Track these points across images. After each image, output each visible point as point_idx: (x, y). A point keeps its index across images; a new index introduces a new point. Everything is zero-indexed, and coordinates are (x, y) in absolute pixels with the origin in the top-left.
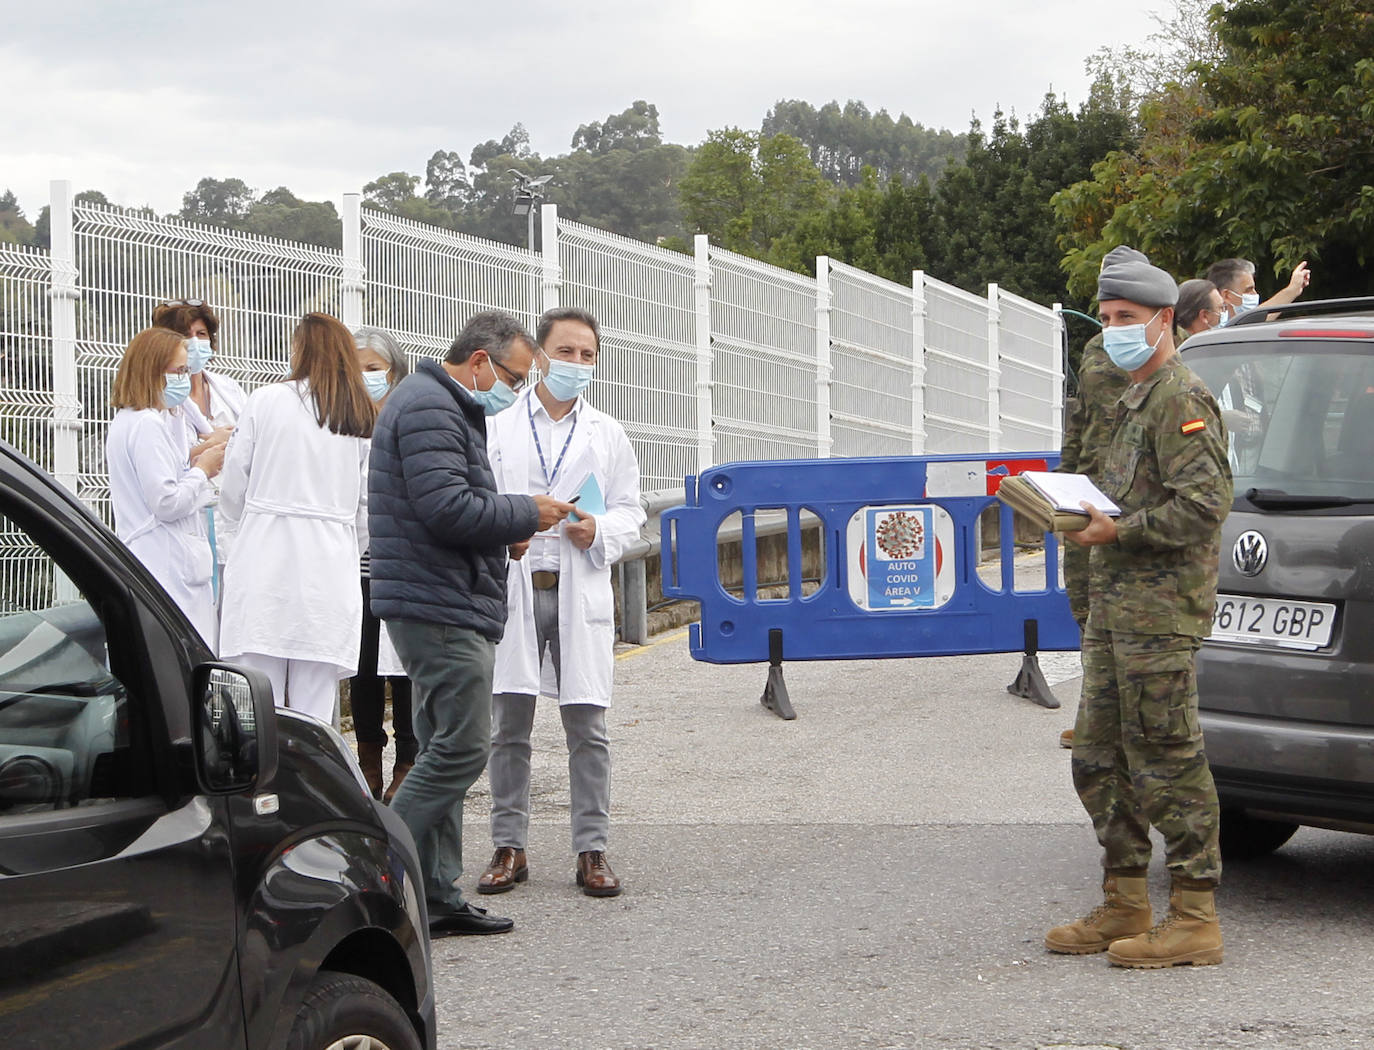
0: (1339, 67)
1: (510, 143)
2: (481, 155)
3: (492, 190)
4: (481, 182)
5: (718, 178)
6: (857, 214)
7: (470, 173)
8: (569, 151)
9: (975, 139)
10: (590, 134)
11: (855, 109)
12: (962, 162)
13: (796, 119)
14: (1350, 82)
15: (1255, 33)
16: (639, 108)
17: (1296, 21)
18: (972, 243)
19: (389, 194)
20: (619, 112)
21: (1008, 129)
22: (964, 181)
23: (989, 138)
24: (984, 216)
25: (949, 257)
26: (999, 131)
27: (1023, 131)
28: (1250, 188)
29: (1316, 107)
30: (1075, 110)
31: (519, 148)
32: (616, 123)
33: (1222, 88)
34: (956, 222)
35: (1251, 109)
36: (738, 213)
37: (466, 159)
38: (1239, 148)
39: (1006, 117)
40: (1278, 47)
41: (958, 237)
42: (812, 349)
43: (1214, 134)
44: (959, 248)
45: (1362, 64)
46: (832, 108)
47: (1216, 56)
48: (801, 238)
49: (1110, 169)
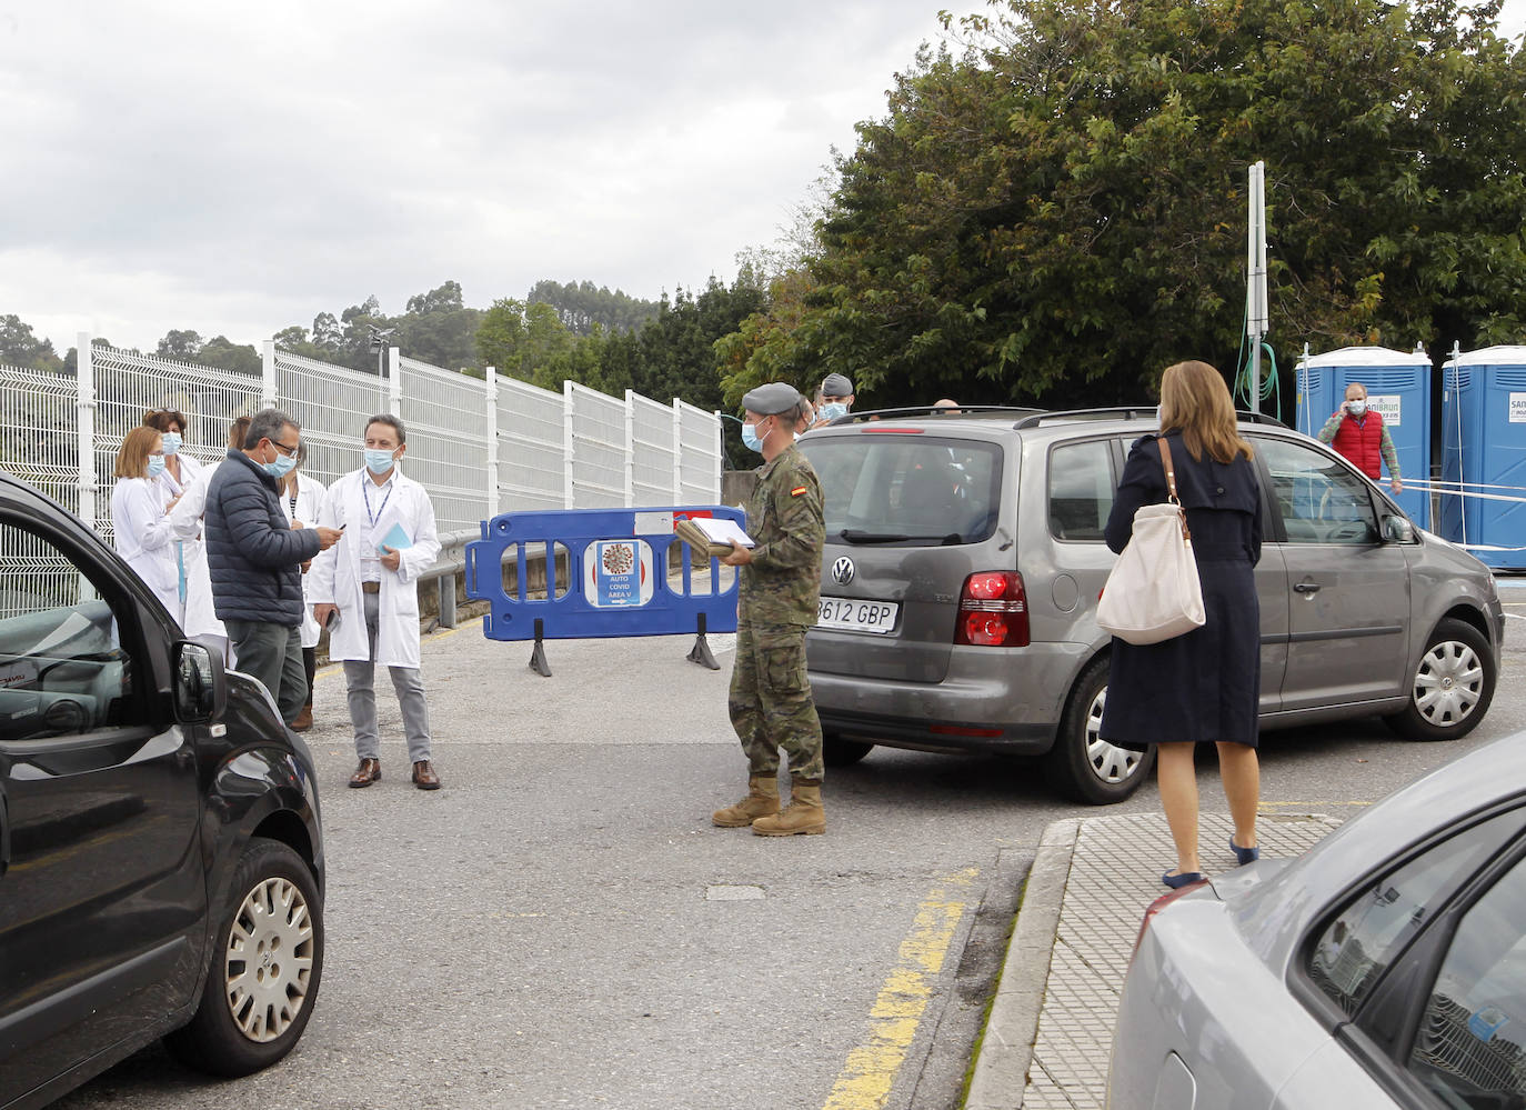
0: (898, 260)
1: (367, 308)
2: (347, 316)
3: (355, 338)
4: (348, 332)
5: (500, 331)
6: (589, 353)
7: (341, 327)
8: (404, 313)
9: (664, 305)
10: (418, 302)
11: (587, 286)
12: (656, 319)
13: (549, 292)
14: (905, 269)
15: (844, 238)
16: (450, 285)
17: (870, 230)
18: (663, 372)
19: (289, 340)
20: (436, 288)
21: (685, 299)
22: (657, 332)
23: (673, 305)
24: (670, 355)
25: (648, 380)
26: (679, 300)
27: (695, 300)
28: (841, 337)
29: (882, 285)
30: (728, 287)
31: (373, 311)
32: (435, 295)
33: (822, 273)
34: (652, 359)
35: (842, 286)
36: (513, 353)
37: (338, 317)
38: (834, 311)
39: (684, 291)
40: (859, 247)
41: (653, 368)
42: (561, 440)
43: (818, 302)
44: (654, 375)
45: (912, 258)
46: (572, 286)
47: (819, 252)
48: (553, 369)
49: (751, 325)
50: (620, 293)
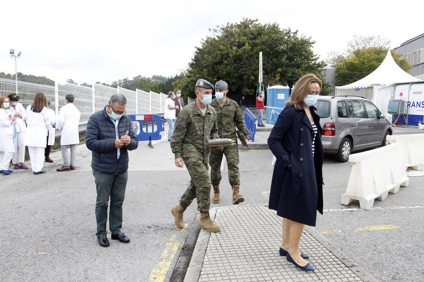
0: (202, 70)
1: (127, 79)
2: (124, 80)
3: (125, 83)
4: (124, 82)
5: (143, 82)
6: (157, 85)
7: (123, 81)
8: (133, 79)
9: (169, 78)
10: (135, 78)
11: (161, 76)
12: (167, 80)
13: (155, 77)
14: (203, 71)
15: (193, 66)
16: (140, 75)
17: (197, 65)
18: (168, 89)
19: (115, 83)
20: (137, 76)
21: (172, 77)
22: (167, 82)
23: (170, 78)
24: (170, 86)
25: (166, 90)
26: (171, 77)
27: (174, 78)
28: (192, 83)
29: (199, 74)
30: (179, 76)
31: (128, 79)
32: (137, 77)
33: (190, 72)
34: (167, 87)
35: (192, 74)
36: (144, 85)
37: (122, 80)
38: (191, 79)
39: (172, 76)
40: (196, 68)
41: (167, 88)
42: (149, 100)
43: (189, 77)
44: (167, 89)
45: (204, 69)
46: (158, 76)
47: (190, 69)
48: (151, 88)
49: (178, 80)
50: (166, 77)
